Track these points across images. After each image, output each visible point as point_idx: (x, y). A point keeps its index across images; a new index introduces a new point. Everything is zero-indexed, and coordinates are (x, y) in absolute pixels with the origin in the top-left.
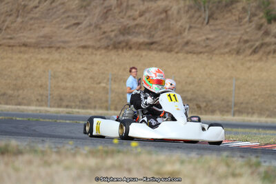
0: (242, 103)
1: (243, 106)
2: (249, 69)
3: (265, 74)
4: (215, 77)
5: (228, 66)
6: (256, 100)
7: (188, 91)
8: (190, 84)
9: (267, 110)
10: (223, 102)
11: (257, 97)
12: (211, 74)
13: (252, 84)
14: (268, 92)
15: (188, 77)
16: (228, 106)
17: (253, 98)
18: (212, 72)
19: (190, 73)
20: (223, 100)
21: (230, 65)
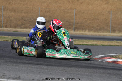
0: (78, 23)
1: (79, 25)
2: (81, 3)
3: (91, 6)
4: (62, 8)
5: (69, 2)
6: (86, 21)
7: (47, 16)
8: (48, 12)
9: (93, 27)
10: (67, 23)
11: (86, 20)
12: (60, 6)
13: (84, 12)
14: (93, 17)
15: (46, 8)
16: (70, 25)
17: (84, 20)
18: (60, 5)
19: (48, 6)
20: (67, 21)
21: (71, 1)
